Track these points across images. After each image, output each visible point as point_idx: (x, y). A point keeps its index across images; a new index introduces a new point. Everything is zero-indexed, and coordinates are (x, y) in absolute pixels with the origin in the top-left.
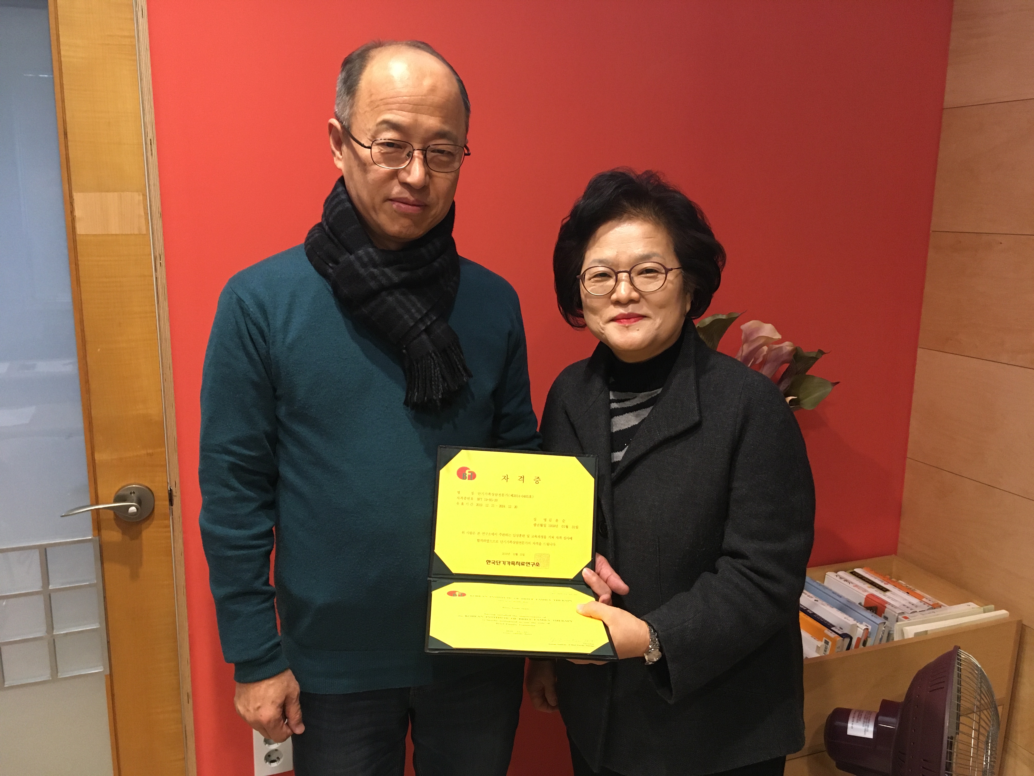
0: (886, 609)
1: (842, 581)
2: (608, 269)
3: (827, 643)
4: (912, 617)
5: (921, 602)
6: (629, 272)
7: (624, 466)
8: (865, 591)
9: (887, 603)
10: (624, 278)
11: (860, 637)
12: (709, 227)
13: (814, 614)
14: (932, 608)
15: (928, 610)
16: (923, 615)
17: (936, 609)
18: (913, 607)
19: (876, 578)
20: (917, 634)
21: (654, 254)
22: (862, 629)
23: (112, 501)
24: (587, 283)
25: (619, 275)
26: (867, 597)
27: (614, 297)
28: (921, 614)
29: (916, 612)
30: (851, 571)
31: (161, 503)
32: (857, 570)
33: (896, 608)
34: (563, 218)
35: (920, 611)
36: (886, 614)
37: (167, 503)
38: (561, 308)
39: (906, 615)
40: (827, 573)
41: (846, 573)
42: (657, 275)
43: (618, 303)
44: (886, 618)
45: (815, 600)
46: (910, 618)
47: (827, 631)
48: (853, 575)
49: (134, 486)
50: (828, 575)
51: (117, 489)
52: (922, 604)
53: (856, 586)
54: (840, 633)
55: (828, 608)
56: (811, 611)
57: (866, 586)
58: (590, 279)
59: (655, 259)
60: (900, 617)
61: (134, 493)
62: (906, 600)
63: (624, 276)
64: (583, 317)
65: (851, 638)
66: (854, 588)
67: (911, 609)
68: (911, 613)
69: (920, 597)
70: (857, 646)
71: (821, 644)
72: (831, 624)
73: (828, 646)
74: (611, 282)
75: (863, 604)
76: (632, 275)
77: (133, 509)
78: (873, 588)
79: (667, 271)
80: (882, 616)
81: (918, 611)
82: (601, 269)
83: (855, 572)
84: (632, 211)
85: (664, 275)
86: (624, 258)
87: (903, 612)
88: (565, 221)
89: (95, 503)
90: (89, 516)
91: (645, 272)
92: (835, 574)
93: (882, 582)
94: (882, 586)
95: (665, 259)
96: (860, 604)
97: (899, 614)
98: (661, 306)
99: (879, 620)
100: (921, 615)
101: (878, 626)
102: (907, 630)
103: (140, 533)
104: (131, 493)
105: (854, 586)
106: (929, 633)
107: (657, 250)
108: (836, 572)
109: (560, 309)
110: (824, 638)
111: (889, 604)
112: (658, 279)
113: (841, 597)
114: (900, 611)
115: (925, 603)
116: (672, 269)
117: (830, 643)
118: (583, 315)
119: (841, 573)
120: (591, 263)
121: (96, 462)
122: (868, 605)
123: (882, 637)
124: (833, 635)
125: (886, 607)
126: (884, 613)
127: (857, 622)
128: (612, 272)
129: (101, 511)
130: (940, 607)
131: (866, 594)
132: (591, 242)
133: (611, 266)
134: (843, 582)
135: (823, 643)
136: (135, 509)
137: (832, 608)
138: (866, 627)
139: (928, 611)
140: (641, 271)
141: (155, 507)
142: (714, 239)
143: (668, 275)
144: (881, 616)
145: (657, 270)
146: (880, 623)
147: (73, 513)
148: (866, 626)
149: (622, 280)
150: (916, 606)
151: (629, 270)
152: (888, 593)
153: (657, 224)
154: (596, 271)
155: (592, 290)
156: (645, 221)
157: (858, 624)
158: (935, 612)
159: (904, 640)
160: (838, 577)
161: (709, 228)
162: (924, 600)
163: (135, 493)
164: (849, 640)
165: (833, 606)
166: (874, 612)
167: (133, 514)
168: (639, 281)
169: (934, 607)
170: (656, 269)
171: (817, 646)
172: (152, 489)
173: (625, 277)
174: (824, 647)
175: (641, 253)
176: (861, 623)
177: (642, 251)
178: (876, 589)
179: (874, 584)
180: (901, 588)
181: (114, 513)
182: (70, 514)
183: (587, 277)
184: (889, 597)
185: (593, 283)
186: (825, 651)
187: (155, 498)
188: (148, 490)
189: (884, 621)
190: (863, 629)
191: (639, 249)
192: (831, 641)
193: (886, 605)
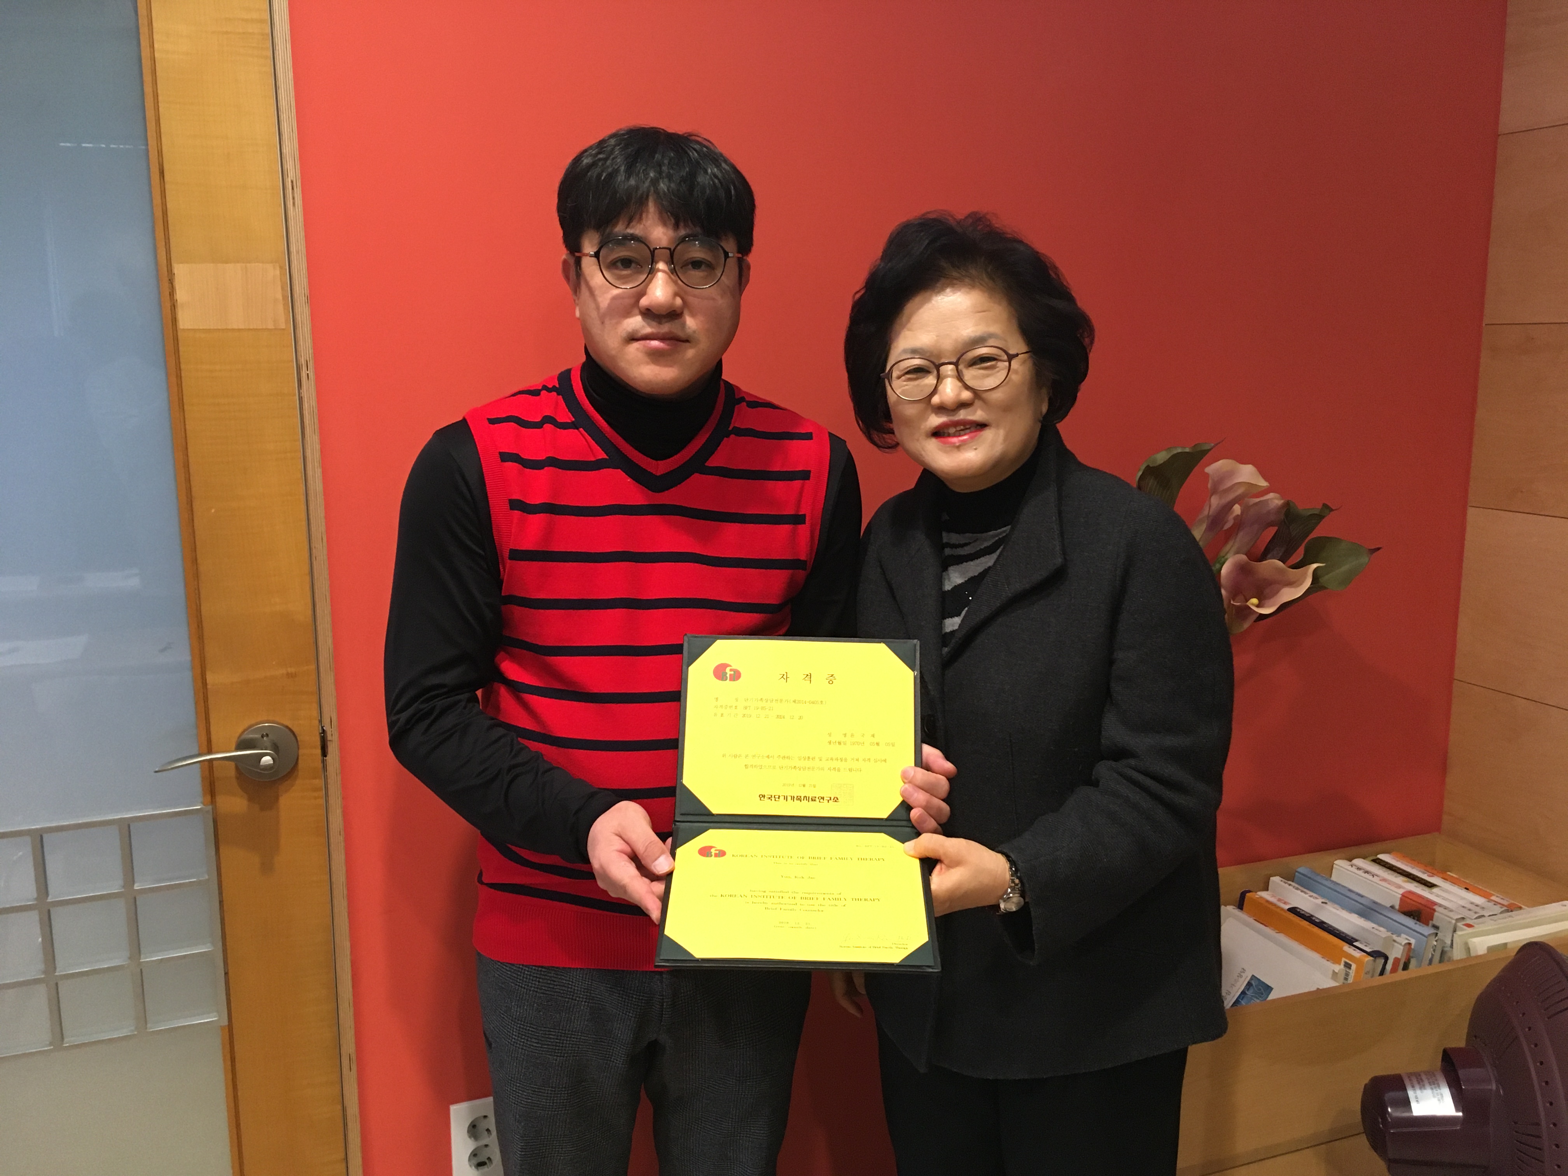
0: (1436, 914)
1: (1360, 873)
2: (926, 361)
3: (1348, 966)
4: (1478, 924)
5: (1488, 901)
6: (956, 364)
7: (960, 636)
8: (1399, 887)
9: (1435, 904)
10: (949, 373)
11: (1399, 957)
12: (1066, 287)
13: (1323, 922)
14: (1507, 911)
15: (1501, 913)
16: (1495, 921)
17: (1513, 912)
18: (1477, 909)
19: (1413, 868)
20: (1491, 949)
21: (991, 336)
22: (1401, 944)
23: (234, 747)
24: (896, 383)
25: (942, 368)
26: (1403, 895)
27: (936, 400)
28: (1491, 920)
29: (1483, 916)
30: (1375, 858)
31: (310, 753)
32: (1381, 857)
33: (1451, 911)
34: (855, 291)
35: (1490, 916)
36: (1435, 922)
37: (319, 751)
38: (860, 422)
39: (1468, 922)
40: (1335, 862)
41: (1365, 861)
42: (997, 363)
43: (941, 409)
44: (1436, 927)
45: (1322, 903)
46: (1475, 925)
47: (1347, 948)
48: (1377, 863)
49: (266, 724)
50: (1336, 865)
51: (240, 730)
52: (1491, 904)
53: (1384, 880)
54: (1368, 950)
55: (1345, 914)
56: (1319, 919)
57: (1400, 880)
58: (899, 377)
59: (991, 342)
60: (1460, 924)
61: (267, 735)
62: (1464, 899)
63: (949, 369)
64: (893, 433)
65: (1386, 958)
66: (1380, 883)
67: (1476, 913)
68: (1476, 918)
69: (1486, 896)
70: (1394, 970)
71: (1339, 968)
72: (1352, 938)
73: (1351, 971)
74: (931, 380)
75: (1397, 907)
76: (960, 367)
77: (267, 760)
78: (1411, 883)
79: (1011, 357)
80: (1430, 925)
81: (1487, 914)
82: (917, 362)
83: (1378, 859)
84: (955, 274)
85: (1007, 364)
86: (947, 345)
87: (1463, 916)
88: (858, 296)
89: (206, 750)
90: (196, 772)
91: (979, 362)
92: (1349, 863)
93: (1424, 873)
94: (1424, 880)
95: (1006, 341)
96: (1392, 907)
97: (1457, 920)
98: (1007, 408)
99: (1427, 930)
100: (1492, 922)
101: (1425, 938)
102: (1475, 942)
103: (277, 799)
104: (263, 736)
105: (1381, 880)
106: (1509, 946)
107: (994, 329)
108: (1351, 861)
109: (859, 425)
110: (1344, 959)
111: (1440, 906)
112: (997, 369)
113: (1362, 896)
114: (1460, 916)
115: (1496, 903)
116: (1017, 355)
117: (1354, 966)
118: (893, 431)
119: (1358, 862)
120: (900, 354)
121: (209, 687)
122: (1406, 910)
123: (1433, 955)
124: (1357, 954)
125: (1434, 910)
126: (1432, 920)
127: (1392, 934)
128: (932, 366)
129: (214, 762)
130: (1520, 908)
131: (1401, 891)
132: (897, 327)
133: (929, 356)
134: (1364, 875)
135: (1342, 966)
136: (269, 760)
137: (1350, 913)
138: (1407, 941)
139: (1502, 915)
140: (974, 361)
141: (299, 757)
142: (1076, 304)
143: (1012, 362)
144: (1427, 924)
145: (995, 357)
146: (1430, 935)
147: (173, 766)
148: (1407, 939)
149: (947, 376)
150: (1483, 908)
151: (954, 360)
152: (1435, 890)
153: (991, 291)
154: (909, 365)
155: (903, 393)
156: (973, 287)
157: (1395, 937)
158: (1512, 917)
159: (1469, 957)
160: (1354, 867)
161: (1068, 290)
162: (1493, 898)
163: (269, 735)
164: (1383, 961)
165: (1352, 911)
166: (1416, 918)
167: (268, 767)
168: (970, 375)
169: (1510, 909)
170: (993, 356)
171: (1334, 971)
172: (294, 729)
173: (951, 370)
174: (1345, 972)
175: (973, 335)
176: (1399, 936)
177: (972, 331)
178: (1416, 884)
179: (1412, 876)
180: (1454, 882)
181: (236, 765)
182: (169, 768)
183: (895, 374)
184: (1438, 896)
185: (904, 381)
186: (1346, 979)
187: (300, 743)
188: (287, 730)
189: (1433, 931)
190: (1403, 944)
191: (968, 329)
192: (1355, 963)
193: (1435, 907)
